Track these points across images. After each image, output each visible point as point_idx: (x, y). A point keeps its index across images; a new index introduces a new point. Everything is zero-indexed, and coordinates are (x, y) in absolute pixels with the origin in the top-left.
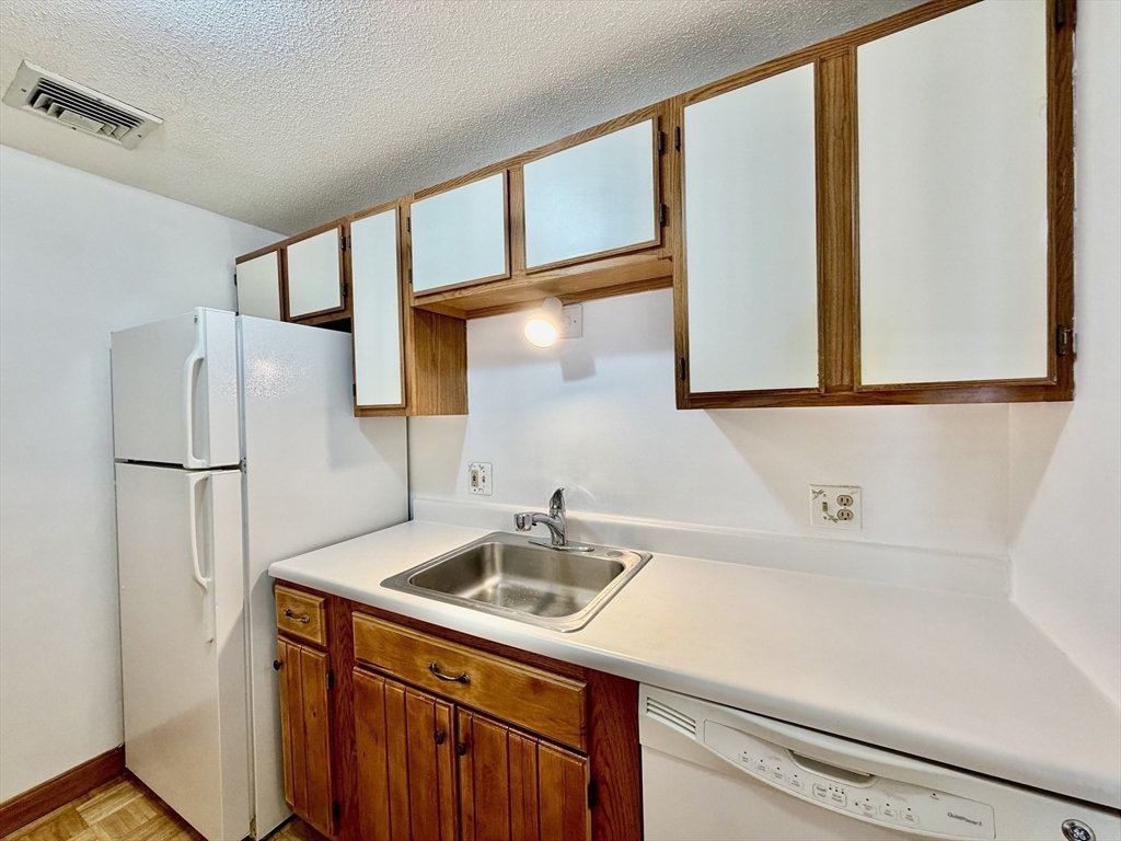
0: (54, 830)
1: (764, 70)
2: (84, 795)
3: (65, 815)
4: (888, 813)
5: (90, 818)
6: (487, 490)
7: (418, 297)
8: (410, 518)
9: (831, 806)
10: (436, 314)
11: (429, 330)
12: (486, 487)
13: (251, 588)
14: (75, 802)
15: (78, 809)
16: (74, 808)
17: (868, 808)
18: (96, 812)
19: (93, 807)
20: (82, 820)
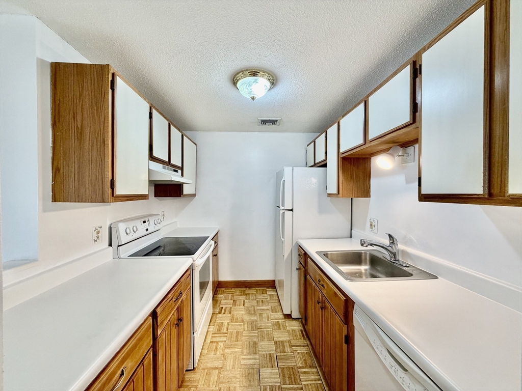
1: (462, 18)
3: (265, 289)
4: (409, 387)
5: (269, 293)
6: (376, 231)
7: (343, 154)
8: (351, 237)
9: (392, 373)
10: (354, 158)
11: (349, 165)
12: (375, 229)
13: (294, 244)
15: (267, 290)
17: (403, 381)
20: (267, 292)
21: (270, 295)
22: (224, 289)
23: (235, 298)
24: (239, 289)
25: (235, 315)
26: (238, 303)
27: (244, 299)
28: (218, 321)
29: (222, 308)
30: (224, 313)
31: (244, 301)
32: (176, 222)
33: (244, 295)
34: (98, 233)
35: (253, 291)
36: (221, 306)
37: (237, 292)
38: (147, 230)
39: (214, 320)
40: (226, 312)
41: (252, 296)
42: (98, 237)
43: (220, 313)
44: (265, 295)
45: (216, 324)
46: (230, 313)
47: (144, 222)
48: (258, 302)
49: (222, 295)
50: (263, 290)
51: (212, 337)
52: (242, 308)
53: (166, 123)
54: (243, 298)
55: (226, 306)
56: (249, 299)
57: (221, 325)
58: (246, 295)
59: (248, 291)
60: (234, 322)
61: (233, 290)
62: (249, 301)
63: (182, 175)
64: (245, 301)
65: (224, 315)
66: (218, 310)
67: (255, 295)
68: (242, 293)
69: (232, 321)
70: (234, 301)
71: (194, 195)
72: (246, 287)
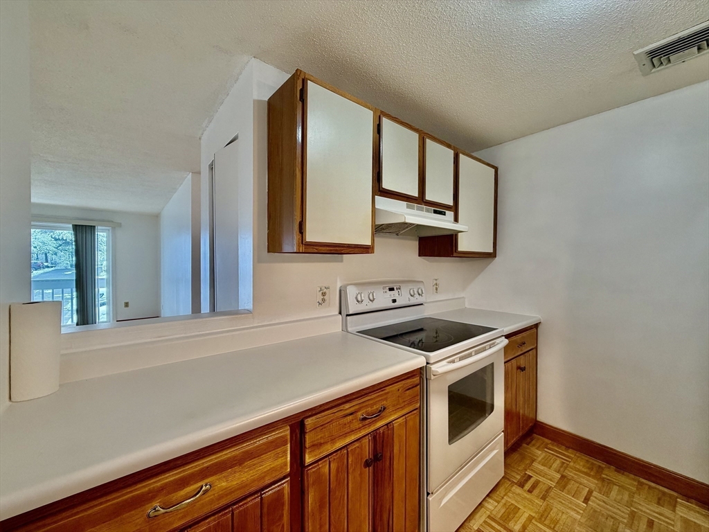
0: (660, 496)
2: (688, 497)
3: (671, 496)
14: (680, 496)
15: (678, 500)
16: (677, 498)
18: (685, 510)
19: (687, 507)
20: (675, 506)
21: (686, 522)
22: (550, 442)
23: (569, 473)
24: (587, 458)
25: (555, 510)
26: (572, 486)
27: (593, 486)
28: (510, 499)
29: (530, 477)
30: (530, 491)
31: (590, 492)
32: (463, 297)
33: (594, 477)
34: (324, 294)
35: (626, 480)
36: (529, 473)
37: (579, 463)
38: (394, 301)
39: (501, 491)
40: (536, 492)
41: (619, 491)
42: (324, 300)
43: (522, 485)
44: (666, 511)
45: (503, 501)
46: (544, 498)
47: (391, 289)
48: (633, 515)
49: (540, 452)
50: (664, 493)
51: (485, 522)
52: (578, 506)
53: (416, 136)
54: (590, 483)
55: (541, 479)
56: (607, 494)
57: (512, 512)
58: (603, 480)
59: (610, 473)
60: (545, 525)
61: (570, 453)
62: (604, 498)
63: (456, 220)
64: (595, 493)
65: (528, 496)
66: (518, 477)
67: (632, 495)
68: (591, 469)
69: (542, 517)
70: (563, 477)
71: (492, 255)
72: (608, 462)
